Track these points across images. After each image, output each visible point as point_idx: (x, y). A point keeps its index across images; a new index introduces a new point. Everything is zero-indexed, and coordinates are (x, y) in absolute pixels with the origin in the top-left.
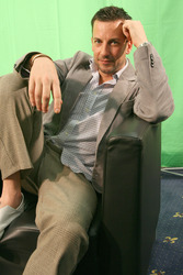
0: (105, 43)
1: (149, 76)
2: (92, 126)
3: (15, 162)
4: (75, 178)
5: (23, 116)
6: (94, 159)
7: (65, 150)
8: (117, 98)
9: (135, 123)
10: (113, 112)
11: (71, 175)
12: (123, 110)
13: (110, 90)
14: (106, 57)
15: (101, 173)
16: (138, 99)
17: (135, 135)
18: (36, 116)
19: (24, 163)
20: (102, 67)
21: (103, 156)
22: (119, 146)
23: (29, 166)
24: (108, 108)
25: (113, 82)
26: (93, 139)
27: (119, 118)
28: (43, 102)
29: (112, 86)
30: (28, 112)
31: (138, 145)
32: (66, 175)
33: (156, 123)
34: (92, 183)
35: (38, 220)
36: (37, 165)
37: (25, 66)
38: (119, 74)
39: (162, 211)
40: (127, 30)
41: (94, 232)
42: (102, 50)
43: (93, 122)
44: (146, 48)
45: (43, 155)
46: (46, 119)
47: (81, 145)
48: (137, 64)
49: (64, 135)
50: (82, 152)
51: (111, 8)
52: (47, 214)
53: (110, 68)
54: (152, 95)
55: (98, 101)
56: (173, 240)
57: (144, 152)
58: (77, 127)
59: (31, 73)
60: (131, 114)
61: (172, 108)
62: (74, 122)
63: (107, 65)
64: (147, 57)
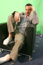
0: (28, 10)
1: (35, 16)
3: (11, 31)
5: (13, 23)
7: (20, 29)
8: (29, 20)
10: (28, 23)
11: (21, 33)
12: (30, 22)
13: (28, 19)
14: (28, 12)
16: (33, 20)
17: (32, 26)
18: (15, 23)
19: (13, 31)
20: (27, 14)
24: (27, 22)
25: (29, 17)
26: (25, 27)
28: (17, 20)
29: (28, 18)
30: (14, 22)
31: (33, 28)
32: (20, 33)
37: (14, 14)
38: (30, 16)
40: (32, 8)
42: (27, 11)
43: (25, 24)
44: (35, 11)
45: (16, 30)
48: (33, 14)
49: (19, 26)
50: (22, 29)
51: (29, 4)
52: (17, 39)
53: (28, 15)
54: (36, 20)
55: (26, 21)
56: (37, 46)
57: (34, 29)
58: (22, 25)
61: (39, 22)
62: (21, 24)
63: (28, 14)
64: (35, 13)
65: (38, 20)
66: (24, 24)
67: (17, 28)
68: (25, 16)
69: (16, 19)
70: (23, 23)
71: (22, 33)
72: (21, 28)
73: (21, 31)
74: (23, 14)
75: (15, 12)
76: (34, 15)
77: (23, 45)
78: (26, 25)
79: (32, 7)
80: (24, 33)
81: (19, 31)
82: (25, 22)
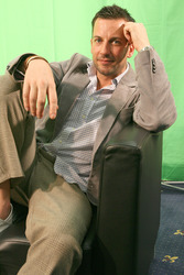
0: (105, 41)
1: (151, 82)
2: (88, 133)
3: (5, 170)
4: (69, 189)
5: (15, 122)
6: (90, 168)
7: (58, 158)
8: (115, 104)
9: (135, 131)
10: (111, 119)
11: (65, 185)
12: (122, 117)
13: (109, 96)
14: (106, 56)
15: (97, 183)
16: (138, 106)
17: (134, 144)
18: (29, 121)
21: (99, 166)
22: (117, 155)
23: (21, 174)
24: (106, 115)
25: (112, 87)
26: (89, 148)
27: (118, 126)
28: (38, 106)
29: (111, 92)
30: (21, 117)
31: (137, 155)
32: (59, 185)
33: (157, 132)
34: (87, 195)
35: (28, 232)
36: (28, 173)
37: (19, 69)
38: (118, 79)
39: (162, 228)
40: (129, 33)
41: (87, 246)
42: (102, 49)
43: (90, 129)
44: (148, 53)
46: (39, 125)
47: (76, 154)
48: (138, 69)
49: (57, 143)
50: (76, 161)
52: (39, 225)
54: (153, 102)
55: (96, 107)
56: (173, 259)
57: (143, 161)
58: (72, 134)
59: (26, 76)
60: (130, 122)
61: (174, 116)
62: (69, 129)
63: (106, 65)
64: (149, 63)
65: (169, 101)
66: (85, 125)
67: (40, 152)
68: (93, 80)
69: (35, 101)
70: (78, 122)
71: (76, 186)
72: (66, 153)
73: (64, 168)
74: (75, 71)
75: (25, 57)
76: (145, 72)
77: (75, 260)
78: (98, 134)
79: (129, 26)
80: (83, 183)
81: (57, 170)
82: (91, 117)
